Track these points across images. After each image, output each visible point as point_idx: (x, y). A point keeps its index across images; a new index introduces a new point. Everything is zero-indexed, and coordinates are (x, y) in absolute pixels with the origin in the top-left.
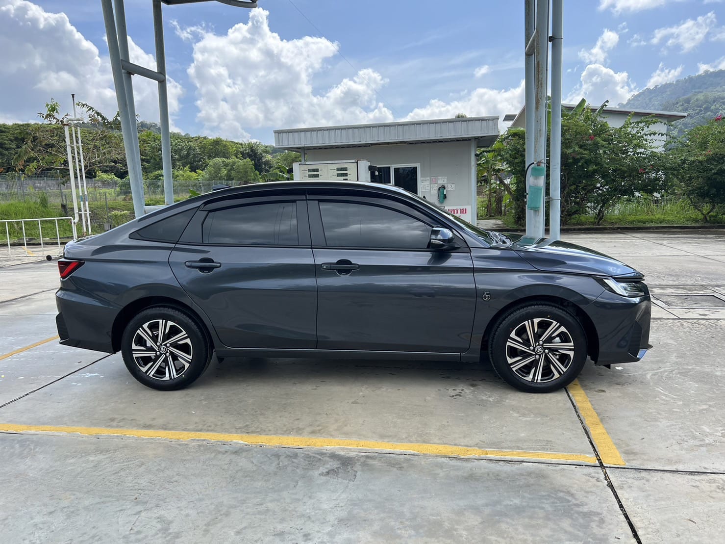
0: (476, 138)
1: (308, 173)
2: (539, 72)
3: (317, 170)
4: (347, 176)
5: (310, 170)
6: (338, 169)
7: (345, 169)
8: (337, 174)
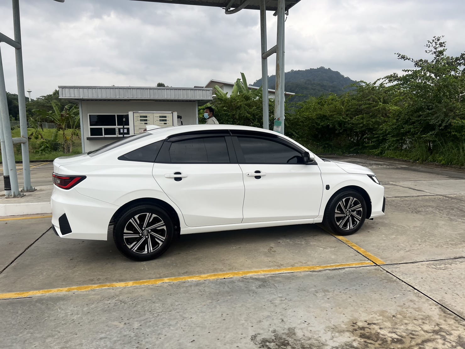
0: (198, 101)
1: (140, 118)
2: (278, 69)
3: (146, 117)
4: (166, 121)
5: (141, 117)
6: (160, 117)
7: (165, 117)
8: (160, 120)
